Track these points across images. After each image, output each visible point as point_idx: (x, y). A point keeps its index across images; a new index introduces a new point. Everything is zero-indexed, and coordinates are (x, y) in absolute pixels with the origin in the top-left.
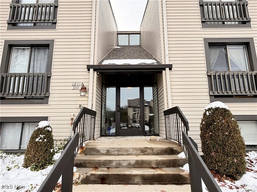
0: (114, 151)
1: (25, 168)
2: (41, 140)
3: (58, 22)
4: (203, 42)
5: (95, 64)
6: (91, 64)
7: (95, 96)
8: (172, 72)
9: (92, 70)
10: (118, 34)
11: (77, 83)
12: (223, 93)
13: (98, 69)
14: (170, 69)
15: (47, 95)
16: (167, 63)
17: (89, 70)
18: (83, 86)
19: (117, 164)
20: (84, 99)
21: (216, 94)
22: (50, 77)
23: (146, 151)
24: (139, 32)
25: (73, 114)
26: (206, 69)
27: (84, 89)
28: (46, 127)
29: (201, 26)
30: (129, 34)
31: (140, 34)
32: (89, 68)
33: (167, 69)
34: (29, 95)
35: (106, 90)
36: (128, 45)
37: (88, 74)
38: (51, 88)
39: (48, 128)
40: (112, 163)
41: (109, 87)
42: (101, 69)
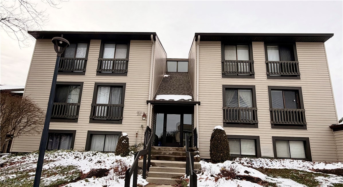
0: (162, 149)
1: (117, 156)
2: (125, 142)
3: (129, 71)
4: (222, 87)
5: (152, 100)
6: (149, 100)
7: (151, 120)
8: (200, 107)
9: (149, 104)
10: (167, 61)
11: (140, 112)
12: (232, 121)
13: (154, 103)
14: (199, 104)
15: (121, 119)
16: (197, 101)
17: (148, 103)
18: (144, 113)
19: (164, 153)
20: (144, 121)
21: (227, 121)
22: (124, 107)
23: (179, 149)
24: (187, 59)
25: (137, 130)
26: (222, 105)
27: (145, 116)
28: (126, 136)
29: (221, 77)
30: (177, 61)
31: (188, 61)
32: (148, 102)
33: (197, 105)
34: (113, 118)
35: (156, 115)
36: (176, 71)
37: (147, 106)
38: (124, 114)
39: (127, 137)
40: (161, 153)
41: (158, 113)
42: (155, 103)
